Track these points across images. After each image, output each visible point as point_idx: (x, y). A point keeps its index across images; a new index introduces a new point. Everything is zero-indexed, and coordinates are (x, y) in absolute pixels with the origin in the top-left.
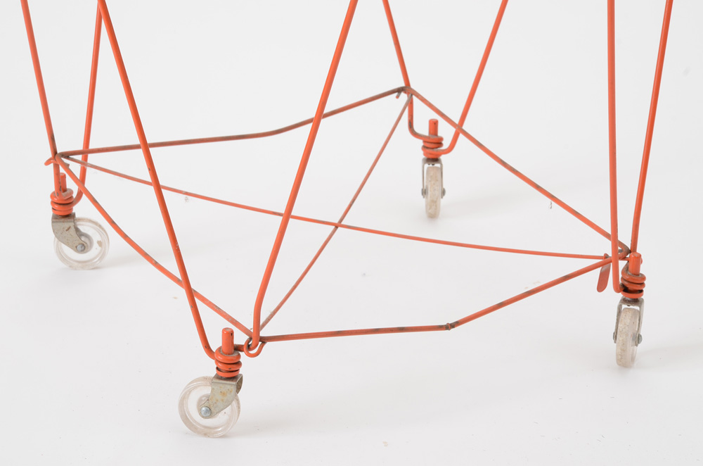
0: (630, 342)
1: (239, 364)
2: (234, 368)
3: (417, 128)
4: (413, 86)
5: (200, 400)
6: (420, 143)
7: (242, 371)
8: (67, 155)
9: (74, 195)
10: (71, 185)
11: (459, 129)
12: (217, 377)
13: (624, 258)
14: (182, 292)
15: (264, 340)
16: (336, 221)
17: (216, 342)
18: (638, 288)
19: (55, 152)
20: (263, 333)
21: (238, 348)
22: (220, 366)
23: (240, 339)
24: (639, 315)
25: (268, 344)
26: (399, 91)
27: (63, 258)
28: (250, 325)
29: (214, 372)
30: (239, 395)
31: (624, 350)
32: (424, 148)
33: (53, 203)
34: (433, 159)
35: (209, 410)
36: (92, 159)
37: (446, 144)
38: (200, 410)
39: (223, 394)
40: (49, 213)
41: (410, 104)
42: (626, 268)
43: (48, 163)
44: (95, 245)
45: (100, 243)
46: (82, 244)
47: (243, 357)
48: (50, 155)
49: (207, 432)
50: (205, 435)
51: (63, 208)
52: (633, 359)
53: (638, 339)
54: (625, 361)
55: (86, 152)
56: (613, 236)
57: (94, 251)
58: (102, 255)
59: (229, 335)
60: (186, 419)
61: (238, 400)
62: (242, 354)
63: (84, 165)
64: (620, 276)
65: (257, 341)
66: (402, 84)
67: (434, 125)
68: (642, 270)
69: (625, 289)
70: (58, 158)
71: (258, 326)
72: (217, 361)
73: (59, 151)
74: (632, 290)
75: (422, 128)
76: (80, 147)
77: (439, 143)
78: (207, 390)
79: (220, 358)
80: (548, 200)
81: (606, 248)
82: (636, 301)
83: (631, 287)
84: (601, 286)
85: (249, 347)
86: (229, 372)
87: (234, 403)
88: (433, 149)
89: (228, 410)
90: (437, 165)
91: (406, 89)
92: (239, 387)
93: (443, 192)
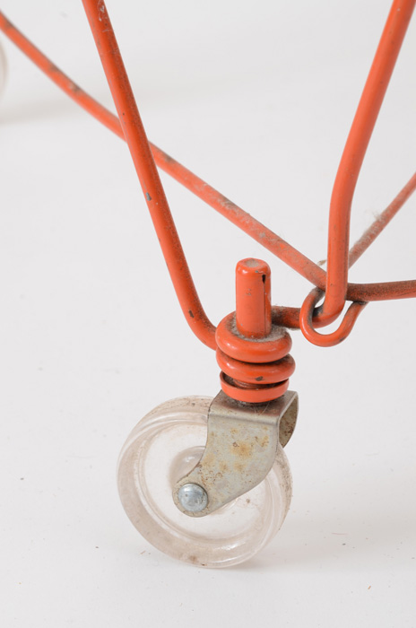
1: (285, 363)
2: (271, 375)
5: (178, 463)
7: (295, 383)
12: (225, 401)
14: (120, 150)
15: (360, 296)
17: (220, 302)
20: (359, 274)
21: (284, 319)
22: (232, 369)
23: (289, 291)
25: (372, 308)
28: (317, 250)
29: (215, 387)
30: (290, 449)
35: (203, 492)
38: (176, 493)
39: (242, 450)
47: (299, 343)
49: (196, 554)
50: (193, 559)
59: (256, 280)
61: (284, 466)
62: (296, 335)
65: (340, 298)
71: (342, 253)
72: (223, 357)
78: (196, 437)
79: (231, 348)
85: (315, 316)
86: (259, 386)
87: (274, 475)
89: (256, 493)
92: (286, 429)
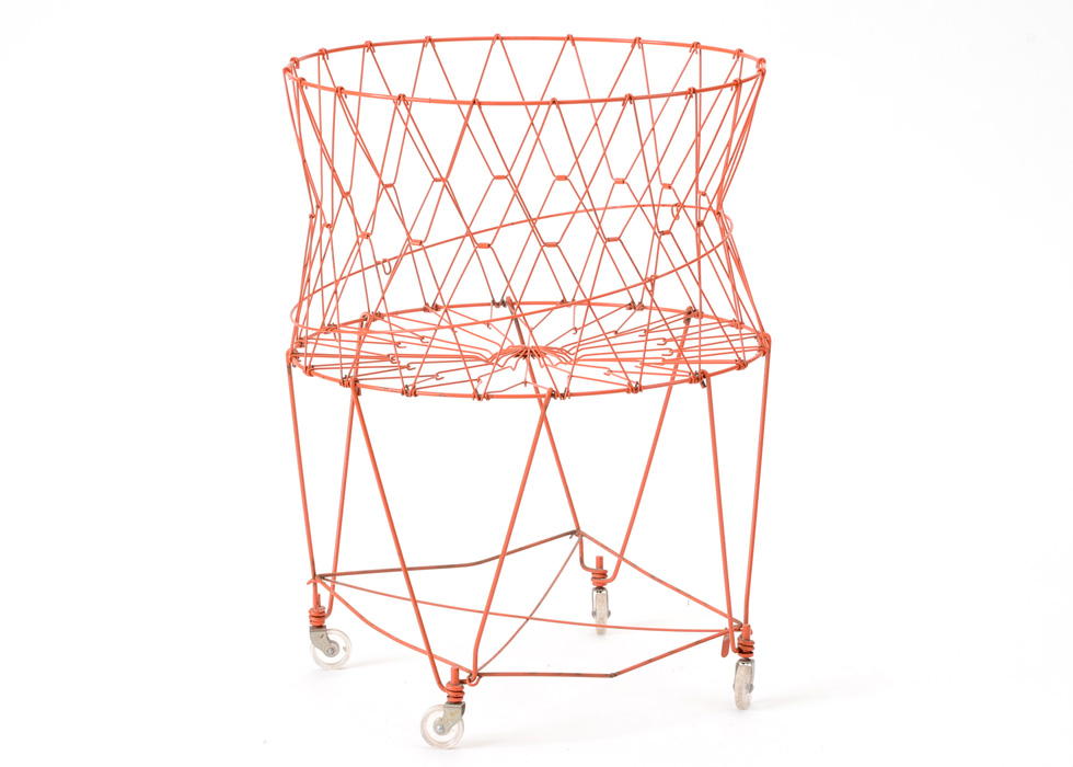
0: (744, 691)
1: (463, 692)
2: (460, 695)
3: (586, 563)
4: (582, 529)
5: (436, 721)
6: (590, 575)
7: (465, 699)
8: (323, 577)
9: (326, 611)
10: (325, 602)
11: (621, 557)
12: (447, 703)
13: (739, 630)
15: (480, 675)
16: (528, 615)
17: (446, 678)
18: (749, 649)
19: (314, 574)
20: (480, 671)
21: (463, 682)
22: (449, 693)
23: (463, 675)
24: (751, 671)
25: (484, 679)
26: (572, 533)
27: (318, 661)
28: (471, 668)
29: (446, 700)
30: (464, 717)
31: (740, 694)
32: (593, 578)
33: (311, 616)
34: (600, 588)
35: (443, 728)
36: (338, 579)
37: (610, 575)
38: (435, 729)
39: (452, 714)
40: (307, 624)
41: (581, 543)
42: (741, 636)
43: (308, 583)
44: (341, 650)
45: (345, 649)
46: (332, 650)
47: (466, 688)
48: (311, 577)
49: (442, 745)
50: (440, 747)
51: (318, 619)
52: (749, 704)
53: (750, 688)
54: (742, 705)
55: (334, 575)
56: (729, 615)
57: (341, 655)
58: (347, 657)
59: (456, 670)
60: (425, 737)
61: (462, 721)
62: (465, 686)
63: (334, 582)
64: (736, 642)
65: (476, 675)
66: (574, 528)
67: (600, 560)
68: (752, 638)
69: (740, 651)
70: (317, 578)
71: (476, 666)
72: (447, 691)
73: (317, 573)
74: (745, 651)
75: (591, 563)
76: (330, 571)
77: (604, 574)
78: (441, 714)
79: (450, 688)
80: (686, 599)
81: (724, 624)
82: (748, 660)
83: (744, 649)
84: (724, 653)
85: (470, 681)
86: (456, 698)
87: (460, 722)
88: (600, 579)
89: (456, 726)
90: (604, 592)
91: (577, 532)
92: (463, 713)
93: (609, 613)
